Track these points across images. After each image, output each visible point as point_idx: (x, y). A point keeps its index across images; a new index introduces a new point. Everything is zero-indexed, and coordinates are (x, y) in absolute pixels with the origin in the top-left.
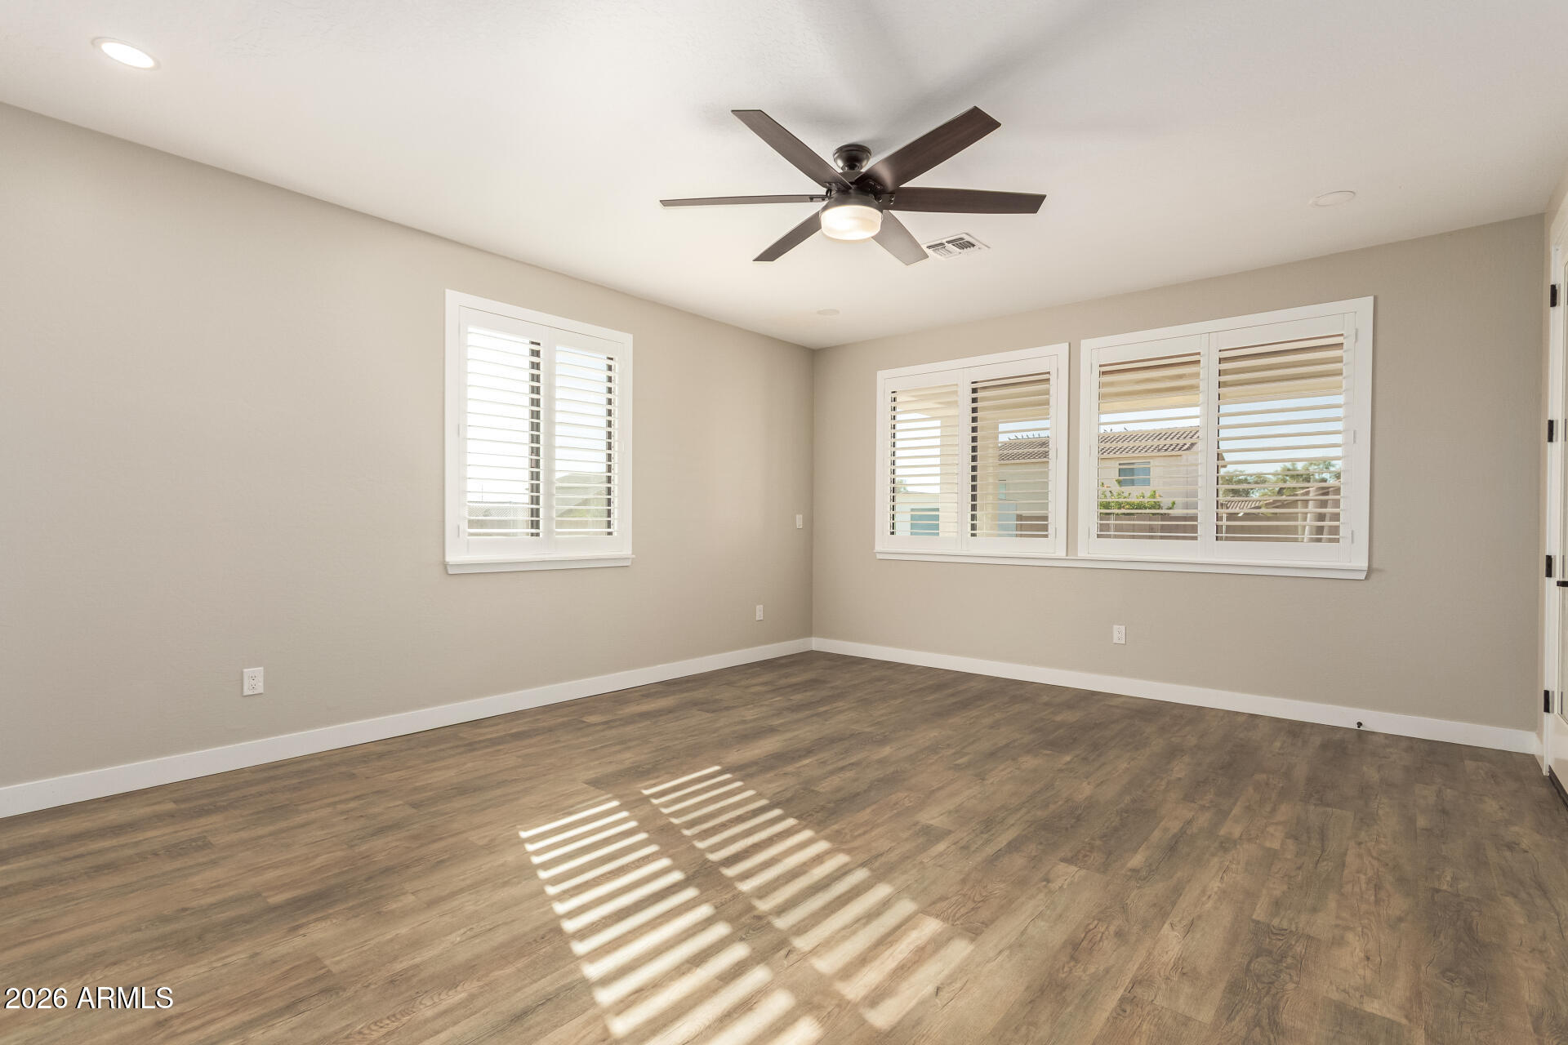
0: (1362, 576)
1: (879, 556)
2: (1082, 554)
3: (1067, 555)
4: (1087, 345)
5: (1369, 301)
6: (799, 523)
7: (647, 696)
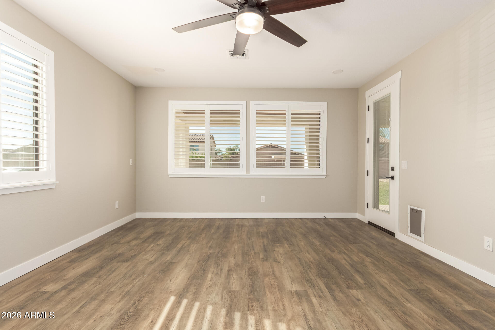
0: (325, 177)
1: (170, 176)
2: (251, 173)
3: (246, 173)
4: (252, 103)
5: (326, 102)
6: (131, 163)
7: (73, 261)
